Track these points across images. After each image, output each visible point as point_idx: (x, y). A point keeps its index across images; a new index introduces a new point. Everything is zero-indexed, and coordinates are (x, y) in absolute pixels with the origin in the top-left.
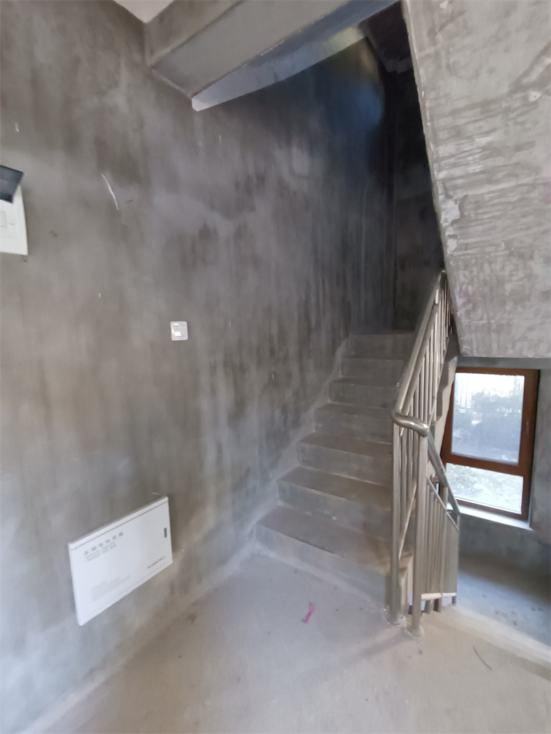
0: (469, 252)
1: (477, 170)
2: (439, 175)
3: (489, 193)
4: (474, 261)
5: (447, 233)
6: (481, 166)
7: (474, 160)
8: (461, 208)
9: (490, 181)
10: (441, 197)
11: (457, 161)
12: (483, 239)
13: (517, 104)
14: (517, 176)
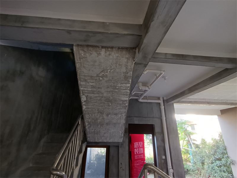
0: (89, 110)
2: (81, 89)
3: (93, 96)
4: (90, 112)
5: (83, 104)
6: (91, 89)
7: (90, 87)
8: (86, 98)
9: (93, 93)
10: (81, 94)
11: (86, 87)
12: (92, 107)
13: (98, 79)
14: (99, 94)
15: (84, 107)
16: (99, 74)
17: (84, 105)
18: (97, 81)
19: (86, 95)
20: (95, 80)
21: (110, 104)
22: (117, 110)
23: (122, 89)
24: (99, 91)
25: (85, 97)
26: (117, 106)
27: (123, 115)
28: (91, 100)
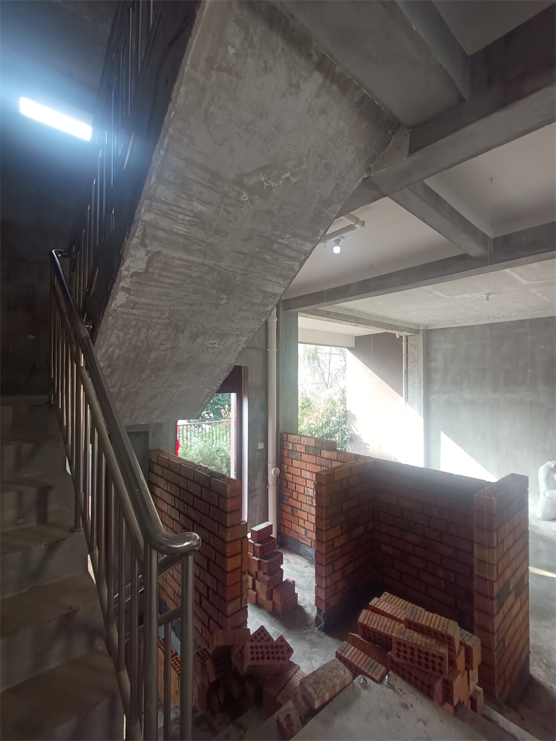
0: (134, 311)
1: (181, 232)
2: (145, 215)
3: (180, 259)
4: (135, 322)
5: (122, 284)
7: (183, 220)
9: (185, 249)
11: (169, 212)
15: (119, 299)
16: (249, 175)
17: (124, 289)
18: (226, 201)
20: (218, 196)
22: (233, 322)
24: (211, 244)
25: (147, 258)
27: (242, 338)
28: (163, 273)
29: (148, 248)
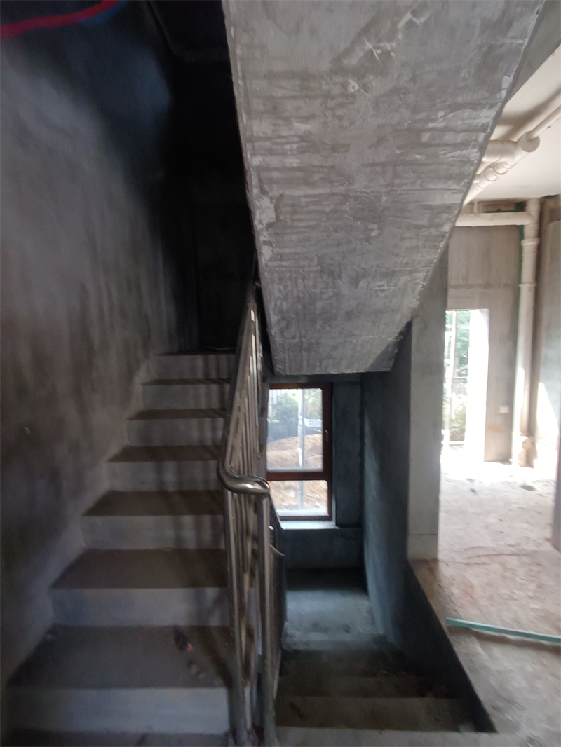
0: (284, 263)
1: (295, 165)
2: (253, 160)
3: (306, 196)
4: (288, 274)
5: (262, 238)
6: (299, 161)
7: (291, 150)
8: (277, 209)
9: (307, 183)
10: (255, 191)
11: (274, 147)
12: (299, 250)
13: (336, 90)
14: (331, 182)
15: (265, 254)
16: (348, 52)
17: (265, 243)
18: (331, 104)
19: (275, 192)
20: (319, 101)
21: (372, 230)
22: (397, 255)
23: (447, 145)
24: (333, 167)
25: (272, 206)
26: (402, 239)
27: (417, 275)
28: (295, 217)
29: (270, 194)
